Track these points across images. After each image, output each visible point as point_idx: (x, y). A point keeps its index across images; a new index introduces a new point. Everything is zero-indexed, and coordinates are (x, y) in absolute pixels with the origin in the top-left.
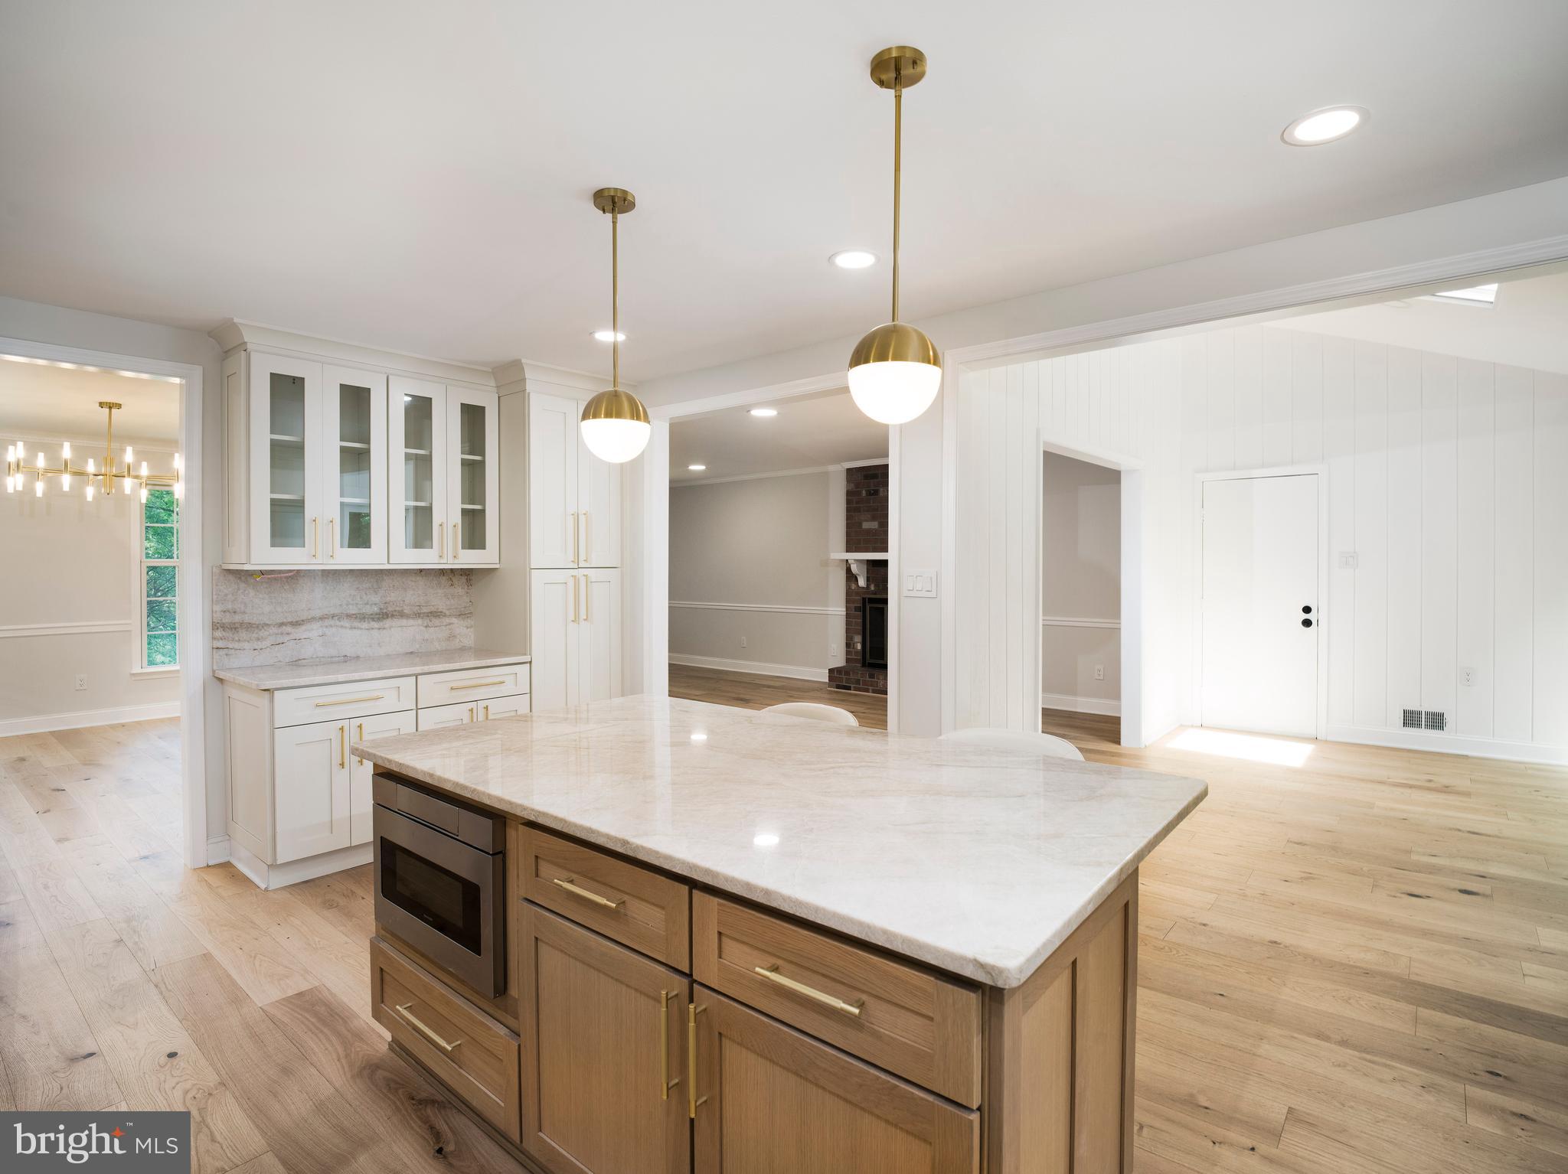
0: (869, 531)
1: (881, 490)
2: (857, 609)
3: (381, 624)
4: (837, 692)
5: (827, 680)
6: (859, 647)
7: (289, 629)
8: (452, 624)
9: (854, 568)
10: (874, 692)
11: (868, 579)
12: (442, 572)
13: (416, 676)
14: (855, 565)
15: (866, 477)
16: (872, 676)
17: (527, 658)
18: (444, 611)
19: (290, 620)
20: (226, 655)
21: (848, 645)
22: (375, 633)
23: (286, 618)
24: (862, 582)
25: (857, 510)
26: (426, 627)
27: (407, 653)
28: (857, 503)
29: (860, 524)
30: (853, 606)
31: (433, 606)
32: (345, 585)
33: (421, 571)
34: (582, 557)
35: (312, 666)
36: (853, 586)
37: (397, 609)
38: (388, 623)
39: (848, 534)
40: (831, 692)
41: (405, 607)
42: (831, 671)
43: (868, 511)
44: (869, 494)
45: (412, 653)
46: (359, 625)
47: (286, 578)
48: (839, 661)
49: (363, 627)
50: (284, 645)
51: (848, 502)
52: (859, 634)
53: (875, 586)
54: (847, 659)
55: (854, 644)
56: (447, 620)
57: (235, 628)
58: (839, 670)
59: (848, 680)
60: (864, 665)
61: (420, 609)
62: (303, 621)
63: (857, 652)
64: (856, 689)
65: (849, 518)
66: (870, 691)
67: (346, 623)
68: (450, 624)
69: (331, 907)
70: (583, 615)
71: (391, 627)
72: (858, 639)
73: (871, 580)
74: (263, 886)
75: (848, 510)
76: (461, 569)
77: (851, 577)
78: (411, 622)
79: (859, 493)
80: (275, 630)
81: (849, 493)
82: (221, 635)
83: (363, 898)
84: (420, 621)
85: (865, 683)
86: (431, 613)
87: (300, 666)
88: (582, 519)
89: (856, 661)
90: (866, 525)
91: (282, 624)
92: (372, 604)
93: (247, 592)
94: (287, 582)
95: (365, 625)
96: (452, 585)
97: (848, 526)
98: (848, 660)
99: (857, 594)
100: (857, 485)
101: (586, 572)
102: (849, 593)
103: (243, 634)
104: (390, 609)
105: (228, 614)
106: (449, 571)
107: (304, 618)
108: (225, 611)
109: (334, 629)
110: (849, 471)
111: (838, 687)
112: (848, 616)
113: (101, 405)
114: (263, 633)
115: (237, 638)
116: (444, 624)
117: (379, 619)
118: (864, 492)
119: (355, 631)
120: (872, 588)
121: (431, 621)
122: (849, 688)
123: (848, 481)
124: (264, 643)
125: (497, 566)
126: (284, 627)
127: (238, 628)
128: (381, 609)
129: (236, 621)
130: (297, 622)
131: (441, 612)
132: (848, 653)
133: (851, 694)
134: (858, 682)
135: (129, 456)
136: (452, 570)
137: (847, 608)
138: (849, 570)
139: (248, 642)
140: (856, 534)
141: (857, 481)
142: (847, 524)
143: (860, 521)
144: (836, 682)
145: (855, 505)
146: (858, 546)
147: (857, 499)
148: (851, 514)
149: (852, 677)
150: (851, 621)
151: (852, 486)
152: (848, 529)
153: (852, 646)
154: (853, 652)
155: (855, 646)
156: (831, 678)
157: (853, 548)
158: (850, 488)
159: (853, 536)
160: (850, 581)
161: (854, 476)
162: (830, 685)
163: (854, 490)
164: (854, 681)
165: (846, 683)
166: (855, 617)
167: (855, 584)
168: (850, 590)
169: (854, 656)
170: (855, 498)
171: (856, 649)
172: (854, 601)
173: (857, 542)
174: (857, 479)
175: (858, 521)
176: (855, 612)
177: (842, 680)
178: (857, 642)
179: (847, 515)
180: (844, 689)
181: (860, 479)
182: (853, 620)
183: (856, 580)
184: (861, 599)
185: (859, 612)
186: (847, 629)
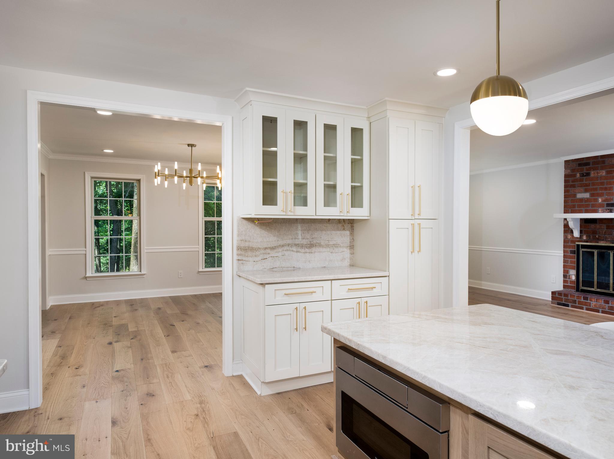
0: (581, 200)
1: (592, 172)
2: (572, 252)
3: (310, 250)
4: (557, 307)
5: (550, 299)
6: (574, 278)
7: (268, 251)
8: (344, 251)
9: (571, 225)
10: (587, 309)
11: (581, 232)
12: (339, 221)
13: (332, 280)
14: (571, 222)
15: (580, 165)
16: (586, 299)
17: (386, 274)
18: (340, 244)
19: (269, 246)
20: (242, 264)
21: (565, 276)
22: (307, 255)
23: (268, 245)
24: (576, 234)
25: (574, 186)
26: (331, 253)
27: (322, 267)
28: (573, 182)
29: (575, 196)
30: (569, 250)
31: (335, 241)
32: (294, 228)
33: (329, 220)
34: (417, 212)
35: (279, 272)
36: (569, 237)
37: (318, 242)
38: (314, 249)
39: (565, 202)
40: (553, 307)
41: (322, 241)
42: (553, 293)
43: (581, 186)
44: (582, 175)
45: (324, 267)
46: (300, 250)
47: (269, 223)
48: (559, 286)
49: (302, 251)
50: (267, 259)
51: (566, 181)
52: (573, 269)
53: (587, 236)
54: (564, 285)
55: (569, 276)
56: (341, 249)
57: (246, 249)
58: (560, 293)
59: (566, 300)
60: (578, 290)
61: (329, 242)
62: (275, 247)
63: (572, 282)
64: (572, 307)
65: (566, 192)
66: (584, 309)
67: (294, 249)
68: (343, 252)
69: (292, 413)
70: (417, 248)
71: (315, 252)
72: (573, 273)
73: (583, 232)
74: (259, 393)
75: (566, 186)
76: (349, 219)
77: (567, 229)
78: (324, 250)
79: (575, 176)
80: (263, 251)
81: (566, 176)
82: (240, 253)
83: (308, 410)
84: (328, 249)
85: (580, 303)
86: (334, 245)
87: (273, 271)
88: (417, 189)
89: (571, 287)
90: (580, 196)
91: (266, 248)
92: (306, 239)
93: (251, 230)
94: (268, 225)
95: (303, 251)
96: (344, 229)
97: (565, 197)
98: (564, 287)
99: (573, 242)
100: (573, 170)
101: (418, 221)
102: (566, 241)
103: (250, 253)
104: (315, 242)
105: (243, 242)
106: (342, 221)
107: (276, 245)
108: (241, 240)
109: (289, 252)
110: (566, 162)
111: (559, 304)
112: (565, 256)
113: (189, 145)
114: (258, 253)
115: (246, 255)
116: (340, 251)
117: (309, 247)
118: (578, 175)
119: (298, 253)
120: (584, 238)
121: (333, 249)
122: (568, 306)
123: (566, 168)
124: (258, 258)
125: (369, 218)
126: (267, 250)
127: (247, 249)
128: (310, 242)
129: (247, 246)
130: (272, 247)
131: (338, 244)
132: (565, 281)
133: (569, 310)
134: (574, 302)
135: (199, 167)
136: (344, 220)
137: (564, 252)
138: (566, 225)
139: (251, 257)
140: (573, 201)
141: (573, 168)
142: (565, 195)
143: (575, 193)
144: (557, 301)
145: (571, 183)
146: (574, 209)
147: (573, 179)
148: (568, 189)
149: (569, 298)
150: (567, 260)
151: (569, 171)
152: (566, 199)
153: (568, 278)
154: (569, 281)
155: (570, 277)
156: (553, 298)
157: (570, 210)
158: (567, 173)
159: (570, 203)
160: (567, 233)
161: (570, 165)
162: (552, 303)
163: (570, 174)
164: (571, 301)
165: (565, 302)
166: (571, 257)
167: (571, 235)
168: (567, 239)
169: (570, 284)
170: (571, 179)
171: (571, 279)
172: (570, 247)
173: (574, 206)
174: (573, 166)
175: (573, 193)
176: (570, 254)
177: (562, 300)
178: (572, 275)
179: (564, 190)
180: (563, 306)
181: (575, 166)
182: (569, 259)
183: (572, 232)
184: (575, 245)
185: (574, 254)
186: (564, 265)
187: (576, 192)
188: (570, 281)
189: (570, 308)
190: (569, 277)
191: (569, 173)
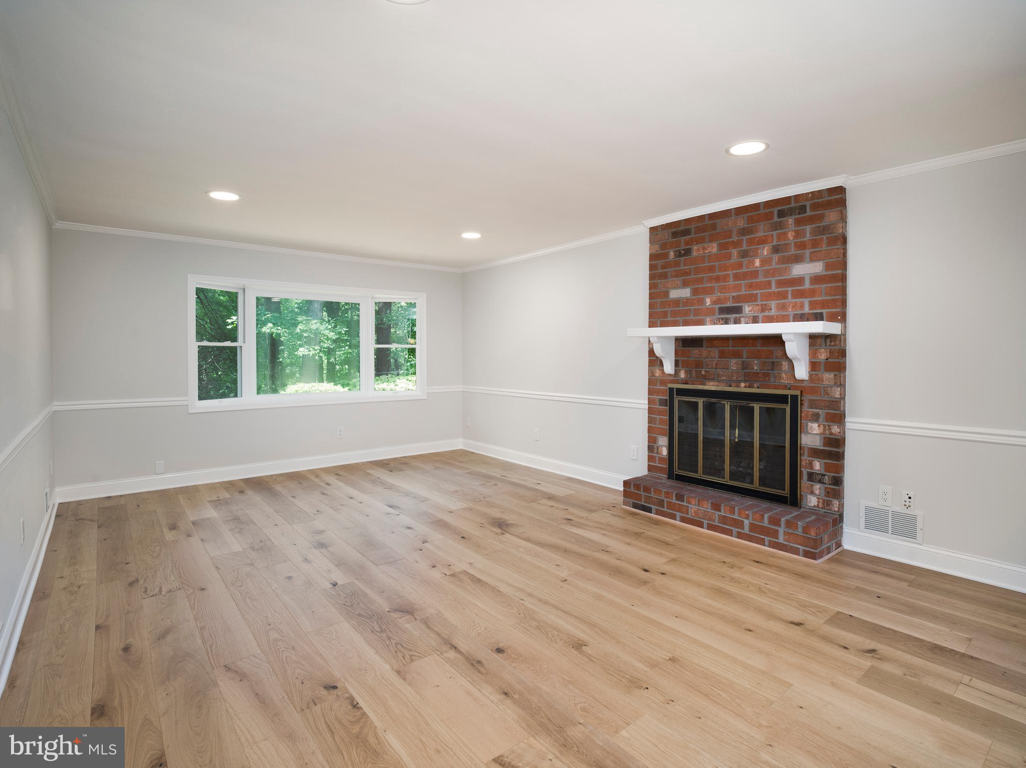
0: (677, 302)
1: (695, 248)
2: (662, 402)
4: (634, 512)
5: (621, 495)
6: (665, 452)
9: (658, 349)
10: (683, 520)
11: (677, 363)
14: (659, 345)
15: (675, 235)
16: (680, 497)
21: (650, 448)
24: (669, 368)
25: (664, 276)
28: (663, 267)
29: (666, 294)
30: (657, 397)
36: (658, 373)
39: (651, 306)
40: (626, 512)
42: (626, 484)
43: (677, 276)
44: (679, 254)
48: (638, 469)
51: (652, 267)
52: (664, 435)
53: (686, 372)
54: (649, 466)
55: (658, 447)
58: (637, 482)
59: (648, 499)
60: (671, 476)
63: (661, 460)
64: (658, 513)
65: (652, 286)
66: (678, 518)
72: (663, 441)
73: (680, 364)
75: (652, 277)
77: (654, 361)
79: (666, 256)
81: (653, 257)
85: (671, 506)
89: (660, 470)
90: (674, 294)
97: (652, 296)
98: (650, 468)
99: (663, 382)
100: (664, 246)
102: (652, 381)
110: (653, 230)
111: (635, 506)
112: (651, 411)
118: (672, 254)
120: (682, 375)
122: (649, 510)
123: (652, 241)
132: (651, 458)
133: (651, 519)
134: (661, 503)
137: (650, 401)
138: (651, 352)
140: (663, 304)
141: (662, 242)
142: (650, 294)
143: (667, 290)
144: (633, 499)
145: (661, 271)
146: (666, 319)
147: (663, 262)
148: (655, 281)
149: (652, 495)
150: (654, 418)
151: (657, 247)
152: (652, 301)
153: (655, 451)
154: (657, 458)
155: (659, 451)
156: (626, 494)
157: (659, 322)
158: (654, 251)
159: (658, 308)
160: (653, 366)
161: (659, 235)
162: (625, 503)
163: (659, 252)
164: (656, 500)
165: (645, 502)
166: (660, 413)
167: (660, 370)
168: (653, 378)
169: (659, 463)
170: (660, 262)
171: (660, 455)
172: (657, 392)
173: (665, 314)
174: (663, 238)
175: (663, 289)
176: (659, 405)
177: (638, 497)
178: (662, 446)
179: (650, 283)
180: (643, 511)
181: (667, 238)
182: (657, 416)
183: (661, 364)
184: (667, 390)
185: (665, 406)
186: (649, 427)
187: (668, 288)
188: (659, 457)
189: (653, 515)
190: (658, 449)
191: (657, 251)
